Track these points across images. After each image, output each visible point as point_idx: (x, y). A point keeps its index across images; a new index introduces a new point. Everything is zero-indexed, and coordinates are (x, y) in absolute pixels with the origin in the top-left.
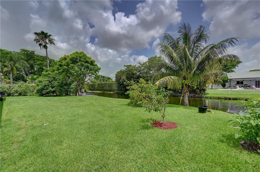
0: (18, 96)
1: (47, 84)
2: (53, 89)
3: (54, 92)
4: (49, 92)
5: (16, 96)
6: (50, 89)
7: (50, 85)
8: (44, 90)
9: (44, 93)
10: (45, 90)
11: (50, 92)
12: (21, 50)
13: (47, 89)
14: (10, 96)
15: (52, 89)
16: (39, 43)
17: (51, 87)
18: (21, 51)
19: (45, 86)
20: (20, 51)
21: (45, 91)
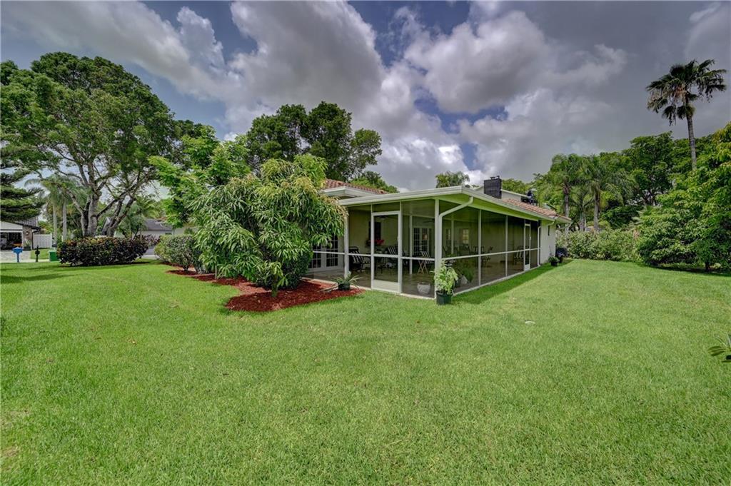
0: (602, 259)
1: (664, 231)
2: (688, 246)
3: (689, 257)
4: (672, 255)
5: (599, 259)
6: (678, 245)
7: (679, 235)
8: (657, 249)
9: (655, 258)
10: (660, 248)
11: (677, 256)
12: (634, 142)
13: (666, 246)
14: (588, 258)
15: (682, 248)
16: (665, 107)
17: (682, 239)
18: (633, 144)
19: (660, 237)
20: (632, 146)
21: (657, 252)
